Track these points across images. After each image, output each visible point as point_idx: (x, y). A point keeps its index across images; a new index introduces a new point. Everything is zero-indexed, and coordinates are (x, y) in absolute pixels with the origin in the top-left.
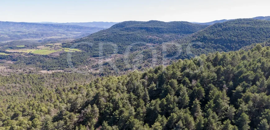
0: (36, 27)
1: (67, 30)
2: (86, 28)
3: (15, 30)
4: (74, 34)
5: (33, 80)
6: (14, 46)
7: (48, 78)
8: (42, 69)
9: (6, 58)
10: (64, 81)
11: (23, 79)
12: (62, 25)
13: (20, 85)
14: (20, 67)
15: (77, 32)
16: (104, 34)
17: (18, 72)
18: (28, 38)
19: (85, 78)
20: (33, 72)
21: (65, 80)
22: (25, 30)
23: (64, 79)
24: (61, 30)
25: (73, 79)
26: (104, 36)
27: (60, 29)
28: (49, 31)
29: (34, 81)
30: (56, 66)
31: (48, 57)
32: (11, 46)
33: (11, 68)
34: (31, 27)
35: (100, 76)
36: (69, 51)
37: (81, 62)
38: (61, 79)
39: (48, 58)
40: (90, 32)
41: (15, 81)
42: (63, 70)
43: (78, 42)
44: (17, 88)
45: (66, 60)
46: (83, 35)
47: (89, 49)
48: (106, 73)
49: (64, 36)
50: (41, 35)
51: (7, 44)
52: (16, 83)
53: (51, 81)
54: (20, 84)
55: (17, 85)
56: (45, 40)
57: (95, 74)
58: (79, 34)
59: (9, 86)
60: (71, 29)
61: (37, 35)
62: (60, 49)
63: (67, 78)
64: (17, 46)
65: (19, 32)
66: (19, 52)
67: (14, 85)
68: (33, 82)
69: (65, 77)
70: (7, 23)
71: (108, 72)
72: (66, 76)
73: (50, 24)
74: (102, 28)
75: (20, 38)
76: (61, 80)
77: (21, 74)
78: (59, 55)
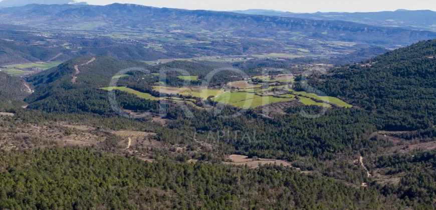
0: (233, 25)
1: (315, 35)
2: (371, 29)
3: (179, 31)
4: (334, 48)
5: (207, 182)
7: (247, 182)
8: (232, 149)
9: (152, 109)
10: (289, 199)
11: (184, 176)
12: (303, 20)
14: (180, 139)
15: (344, 40)
16: (429, 53)
17: (174, 151)
18: (208, 55)
19: (353, 197)
20: (209, 158)
21: (292, 197)
22: (203, 31)
23: (289, 193)
24: (297, 36)
25: (315, 197)
26: (427, 61)
27: (294, 33)
28: (265, 37)
29: (209, 187)
30: (273, 147)
31: (255, 116)
33: (159, 140)
34: (220, 24)
35: (402, 197)
36: (314, 103)
37: (345, 142)
38: (281, 191)
39: (253, 120)
40: (383, 42)
41: (163, 180)
42: (289, 160)
43: (342, 77)
44: (168, 203)
45: (300, 129)
46: (362, 53)
47: (376, 102)
48: (423, 189)
49: (303, 53)
50: (241, 49)
51: (159, 68)
52: (165, 188)
53: (254, 193)
54: (175, 191)
55: (169, 193)
56: (250, 62)
57: (384, 188)
58: (349, 48)
59: (148, 192)
60: (325, 33)
61: (231, 48)
62: (287, 96)
63: (299, 193)
65: (189, 37)
68: (207, 192)
69: (293, 187)
70: (165, 12)
71: (428, 188)
72: (295, 185)
73: (269, 17)
74: (423, 33)
75: (190, 55)
76: (281, 196)
77: (181, 160)
78: (283, 113)
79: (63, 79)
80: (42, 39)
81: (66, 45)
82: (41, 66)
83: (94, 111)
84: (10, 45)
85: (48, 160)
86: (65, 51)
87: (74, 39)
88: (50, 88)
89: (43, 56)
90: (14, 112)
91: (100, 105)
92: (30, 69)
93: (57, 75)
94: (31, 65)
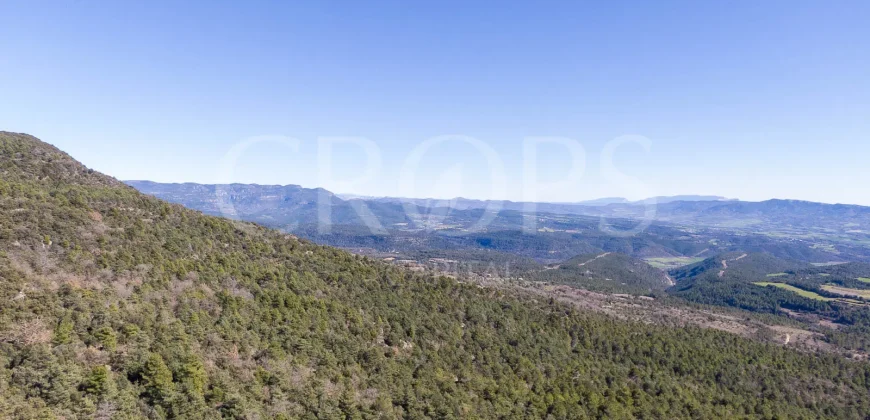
3: (859, 231)
6: (850, 277)
9: (819, 310)
11: (864, 377)
13: (851, 392)
14: (859, 345)
17: (850, 356)
32: (839, 277)
33: (828, 342)
51: (829, 269)
54: (851, 387)
59: (813, 381)
64: (860, 279)
66: (864, 297)
67: (830, 384)
70: (840, 209)
79: (709, 272)
80: (687, 234)
81: (713, 242)
82: (684, 261)
83: (745, 307)
84: (654, 239)
85: (689, 333)
86: (712, 247)
87: (721, 236)
88: (694, 280)
89: (687, 252)
90: (654, 297)
91: (751, 301)
92: (673, 263)
93: (702, 269)
94: (674, 259)
